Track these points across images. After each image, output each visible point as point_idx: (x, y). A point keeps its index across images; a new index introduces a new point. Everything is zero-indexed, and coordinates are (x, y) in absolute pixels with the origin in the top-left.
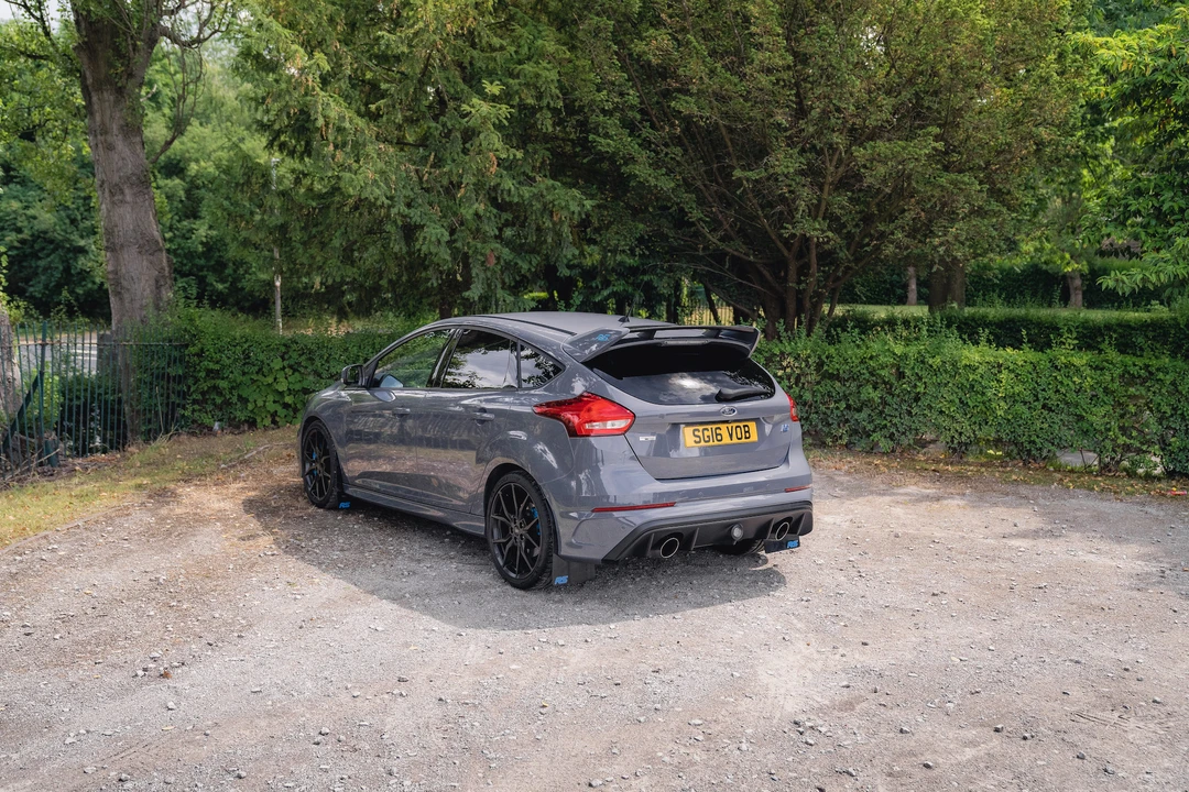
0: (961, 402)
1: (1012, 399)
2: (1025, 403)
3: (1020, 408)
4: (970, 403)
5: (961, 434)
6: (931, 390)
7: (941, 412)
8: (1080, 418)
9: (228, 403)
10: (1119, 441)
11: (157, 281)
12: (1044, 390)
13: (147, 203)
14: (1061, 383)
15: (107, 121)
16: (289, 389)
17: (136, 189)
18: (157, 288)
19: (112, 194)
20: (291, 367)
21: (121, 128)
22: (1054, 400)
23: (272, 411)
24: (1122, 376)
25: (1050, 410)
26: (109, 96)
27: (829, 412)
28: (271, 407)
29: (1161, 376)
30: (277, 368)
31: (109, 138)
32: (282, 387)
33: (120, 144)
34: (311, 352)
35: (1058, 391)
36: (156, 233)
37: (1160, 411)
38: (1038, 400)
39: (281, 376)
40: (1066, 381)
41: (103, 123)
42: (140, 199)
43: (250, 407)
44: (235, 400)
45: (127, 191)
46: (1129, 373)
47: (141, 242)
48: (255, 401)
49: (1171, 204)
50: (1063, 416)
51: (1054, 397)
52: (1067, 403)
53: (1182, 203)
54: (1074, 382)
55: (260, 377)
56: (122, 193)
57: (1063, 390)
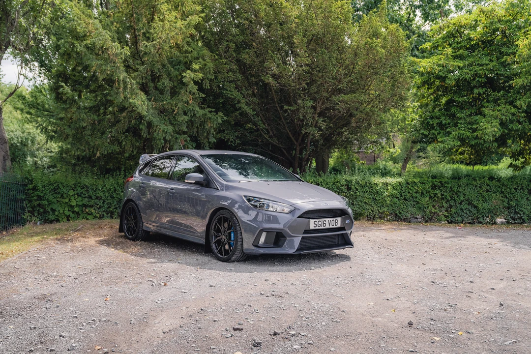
0: (373, 198)
1: (392, 196)
2: (397, 198)
3: (395, 200)
4: (377, 199)
5: (373, 211)
6: (362, 194)
7: (365, 203)
8: (418, 203)
9: (45, 212)
10: (432, 211)
11: (4, 157)
12: (404, 192)
14: (411, 189)
16: (77, 205)
18: (4, 160)
20: (77, 194)
22: (408, 196)
23: (68, 215)
24: (432, 186)
25: (406, 200)
28: (67, 213)
29: (446, 185)
30: (71, 194)
32: (73, 203)
34: (87, 187)
35: (409, 192)
36: (4, 135)
37: (446, 199)
38: (402, 196)
39: (72, 198)
40: (412, 188)
43: (56, 213)
44: (49, 210)
46: (434, 185)
48: (59, 211)
49: (445, 121)
50: (411, 202)
51: (408, 195)
52: (413, 197)
53: (449, 121)
54: (415, 189)
55: (61, 199)
57: (411, 192)
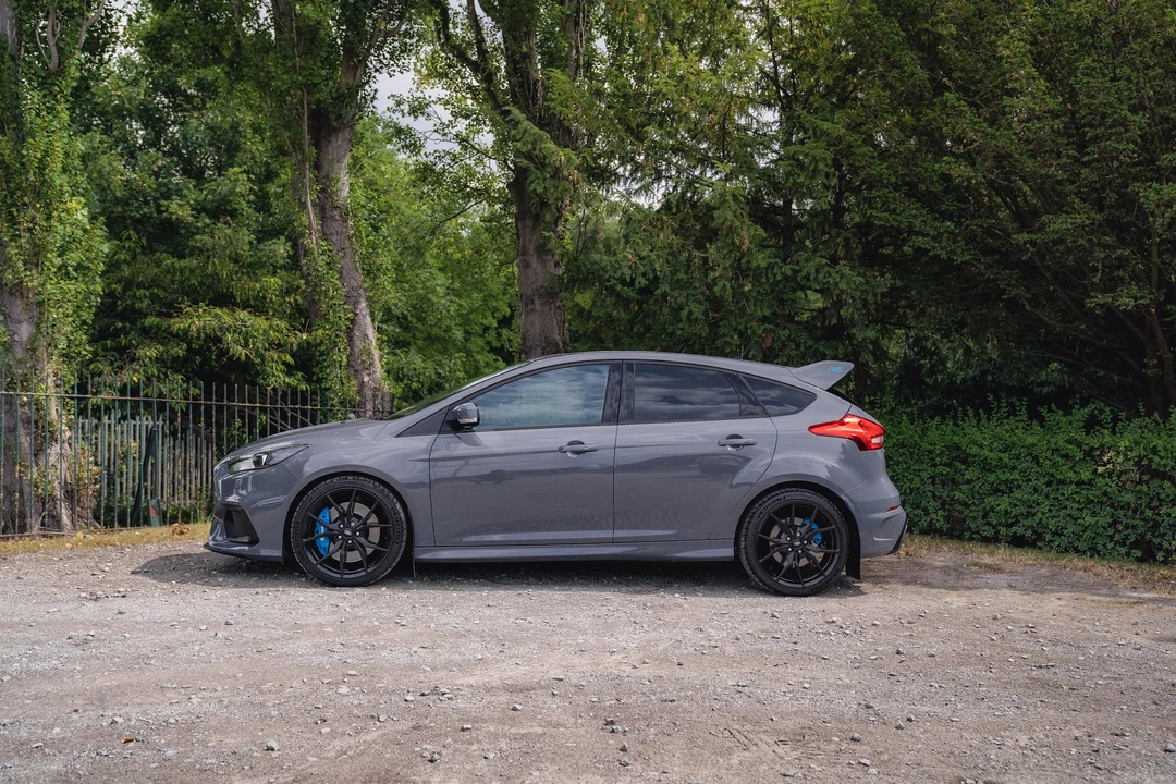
13: (552, 311)
15: (527, 243)
17: (543, 300)
19: (527, 305)
21: (536, 249)
26: (529, 224)
27: (1160, 520)
31: (528, 258)
33: (534, 261)
36: (557, 337)
41: (524, 246)
42: (546, 308)
45: (537, 302)
47: (544, 345)
56: (533, 303)
